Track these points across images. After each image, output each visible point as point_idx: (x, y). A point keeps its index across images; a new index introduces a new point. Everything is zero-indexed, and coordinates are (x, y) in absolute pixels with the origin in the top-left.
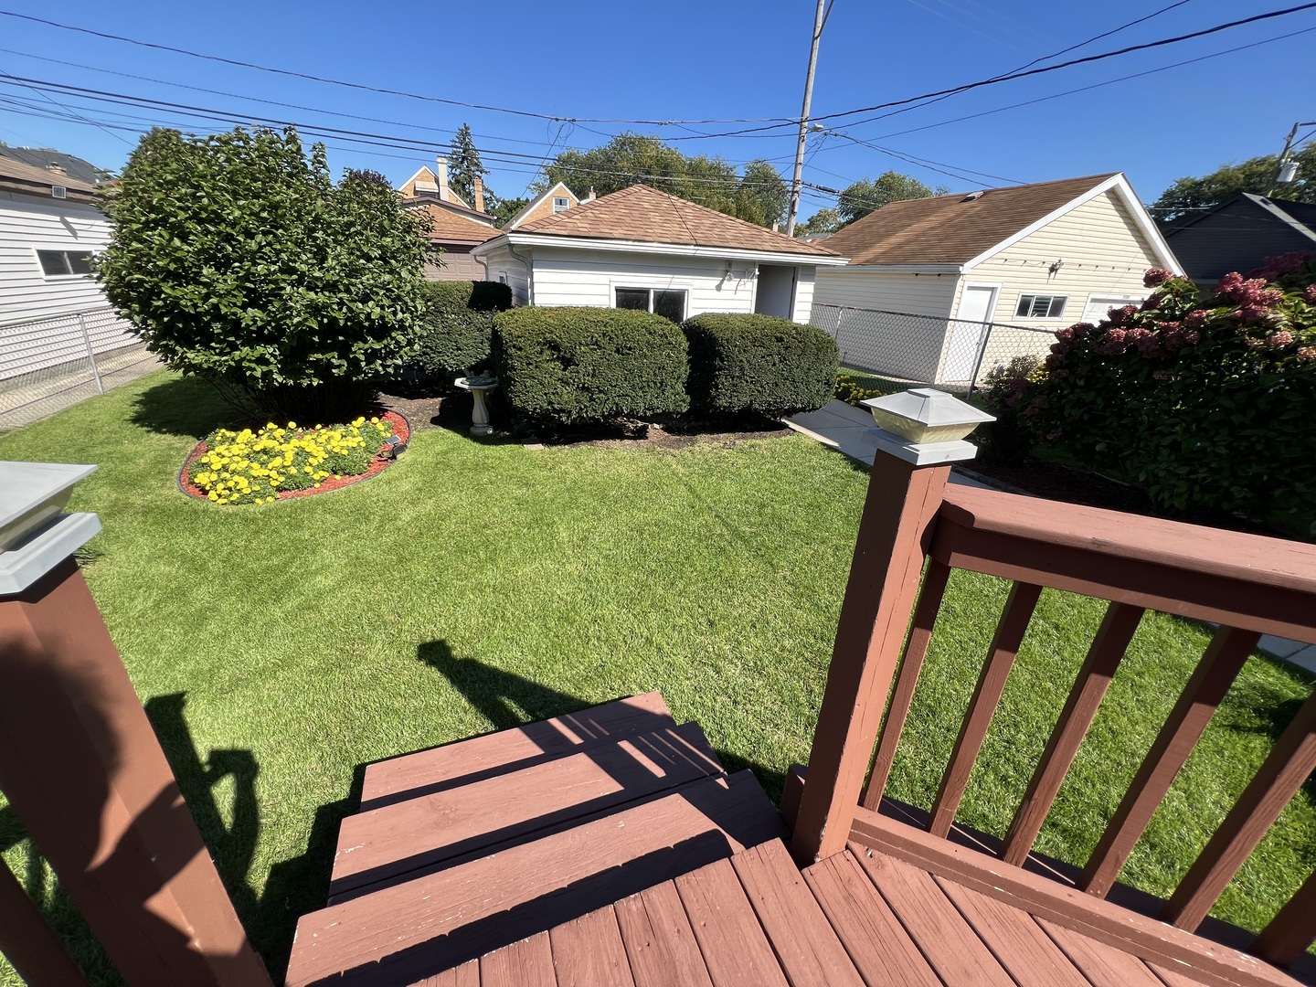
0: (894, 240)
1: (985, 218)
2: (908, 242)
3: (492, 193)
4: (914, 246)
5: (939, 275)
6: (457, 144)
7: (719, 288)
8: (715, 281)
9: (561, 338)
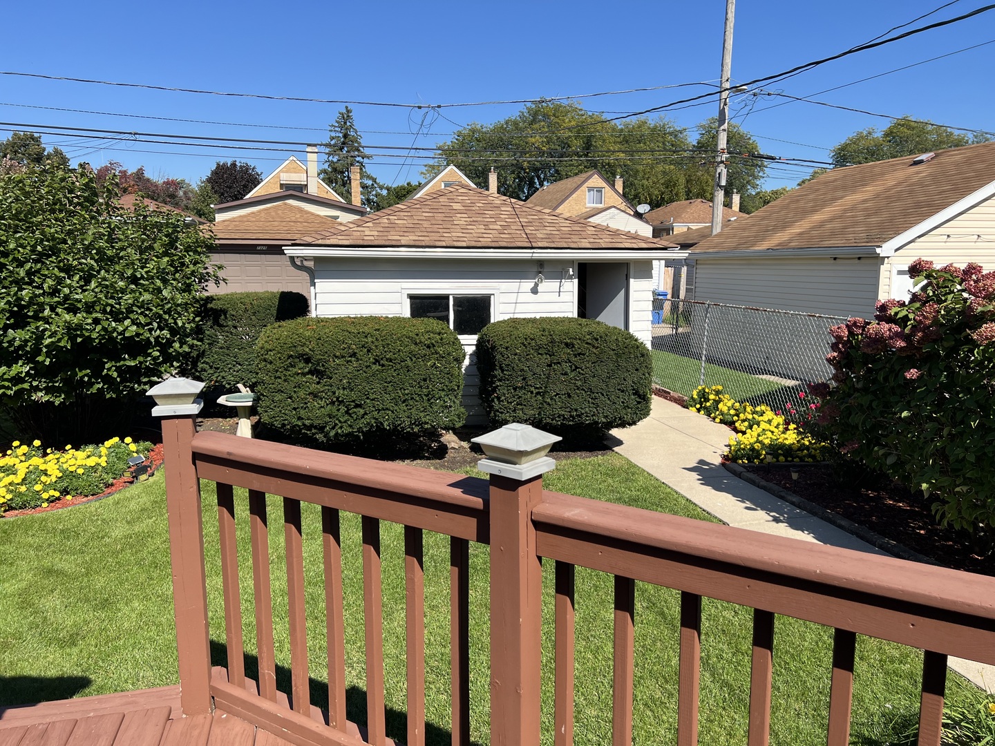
0: (817, 217)
1: (927, 186)
2: (831, 220)
3: (374, 180)
4: (837, 225)
5: (859, 258)
6: (337, 129)
7: (534, 291)
8: (528, 284)
9: (313, 351)
